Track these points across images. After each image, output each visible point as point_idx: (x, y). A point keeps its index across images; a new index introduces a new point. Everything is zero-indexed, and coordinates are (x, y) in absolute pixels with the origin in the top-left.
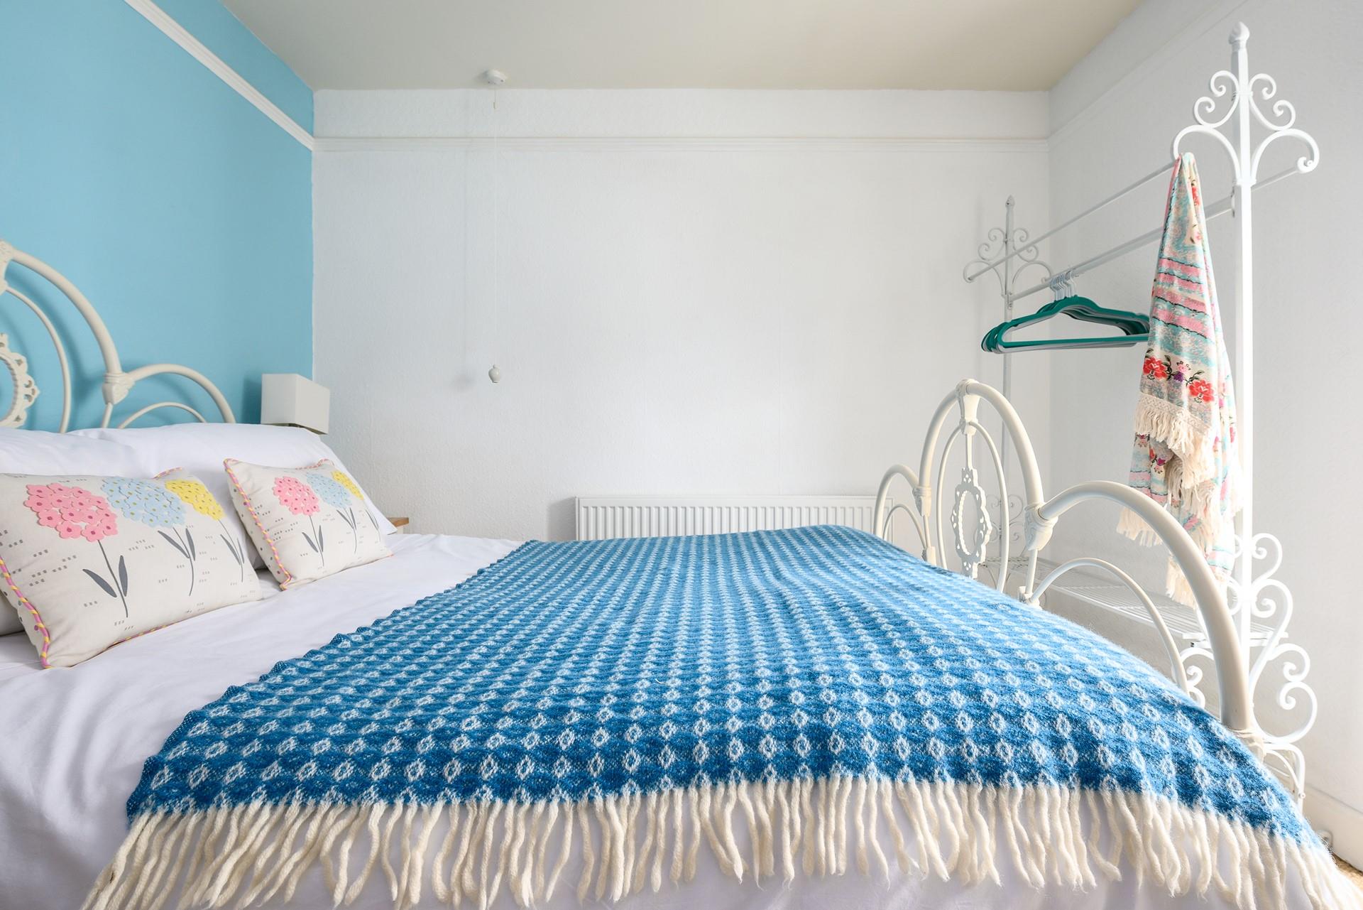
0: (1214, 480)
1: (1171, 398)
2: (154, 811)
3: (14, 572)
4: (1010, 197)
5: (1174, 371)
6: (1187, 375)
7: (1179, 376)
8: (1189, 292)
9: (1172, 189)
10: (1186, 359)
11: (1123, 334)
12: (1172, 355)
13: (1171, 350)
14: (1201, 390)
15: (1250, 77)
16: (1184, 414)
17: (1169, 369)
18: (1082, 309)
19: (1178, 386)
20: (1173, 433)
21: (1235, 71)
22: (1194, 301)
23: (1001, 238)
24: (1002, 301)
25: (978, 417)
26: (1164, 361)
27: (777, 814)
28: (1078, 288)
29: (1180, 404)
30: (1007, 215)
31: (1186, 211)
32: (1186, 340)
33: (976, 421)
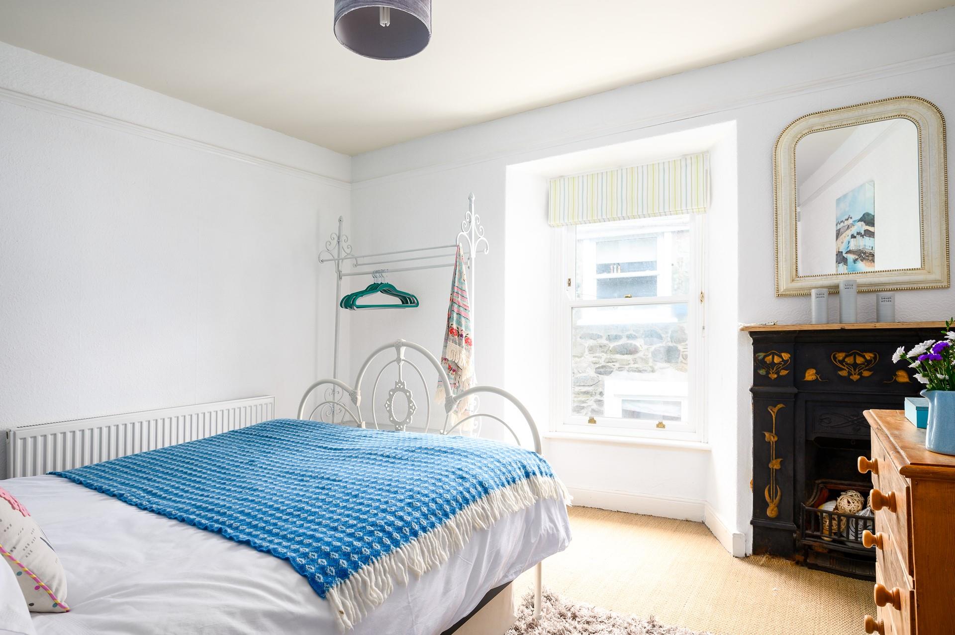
0: (471, 377)
1: (460, 345)
2: (332, 587)
3: (12, 551)
4: (341, 217)
5: (460, 333)
6: (464, 336)
7: (462, 336)
8: (463, 301)
9: (456, 258)
10: (463, 328)
11: (401, 303)
12: (459, 327)
13: (459, 325)
14: (468, 341)
15: (475, 215)
16: (464, 351)
17: (458, 333)
18: (389, 290)
19: (462, 340)
20: (461, 360)
21: (471, 212)
22: (465, 305)
23: (336, 239)
24: (336, 276)
25: (404, 357)
26: (457, 329)
27: (483, 508)
28: (387, 279)
29: (462, 347)
30: (339, 227)
31: (461, 268)
32: (463, 320)
33: (404, 358)
